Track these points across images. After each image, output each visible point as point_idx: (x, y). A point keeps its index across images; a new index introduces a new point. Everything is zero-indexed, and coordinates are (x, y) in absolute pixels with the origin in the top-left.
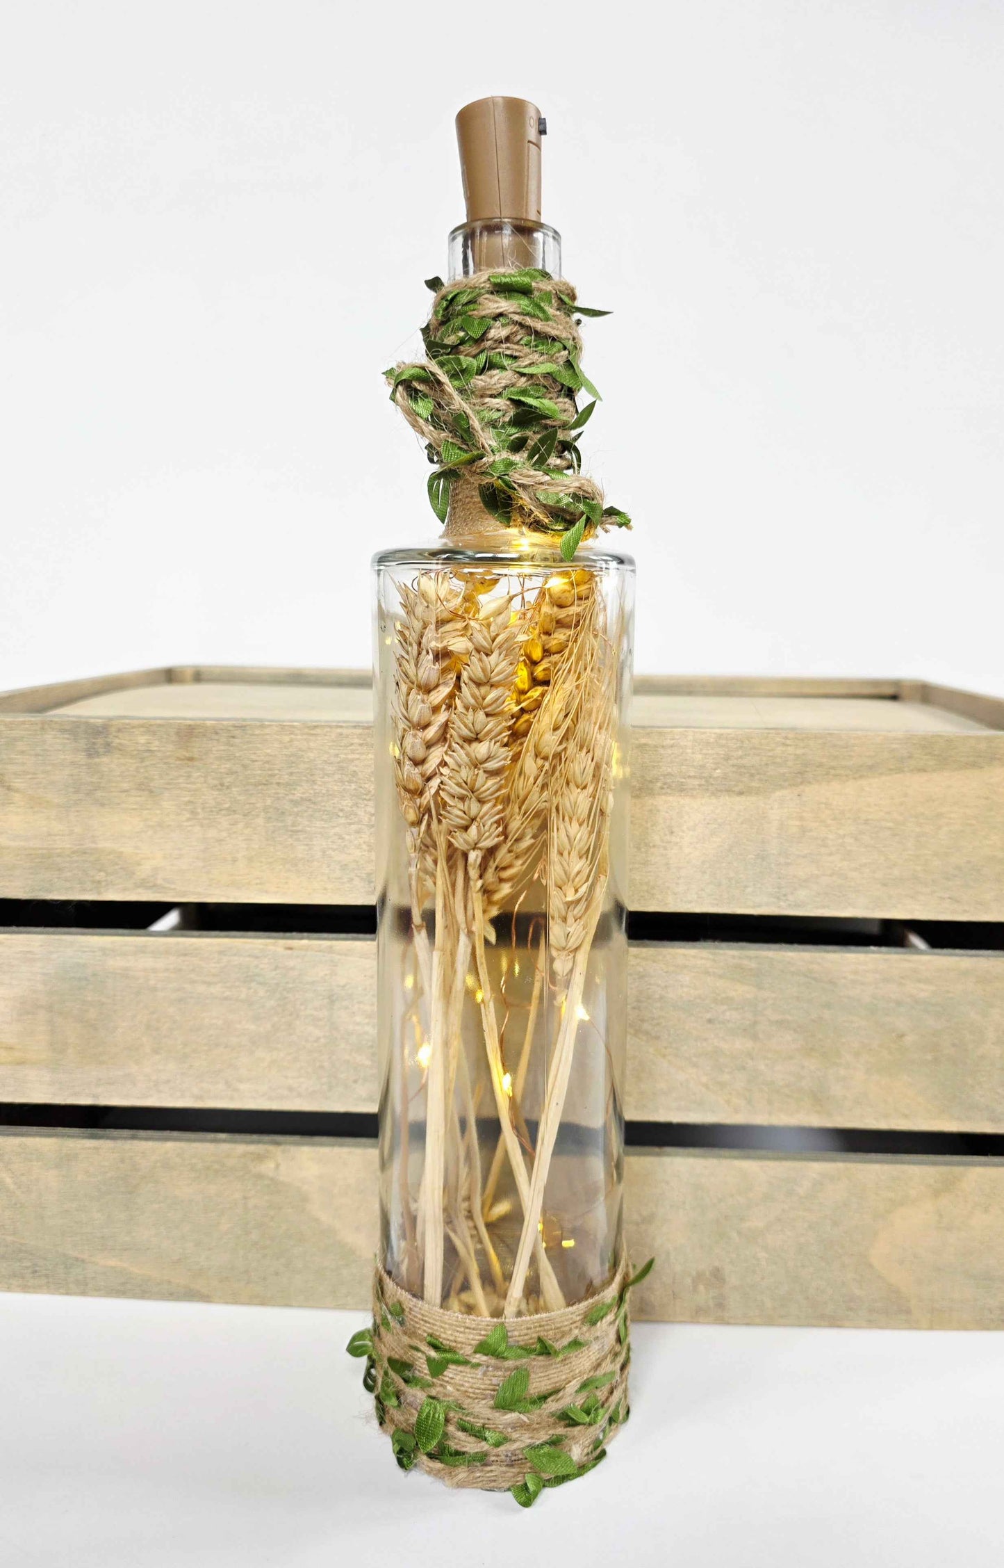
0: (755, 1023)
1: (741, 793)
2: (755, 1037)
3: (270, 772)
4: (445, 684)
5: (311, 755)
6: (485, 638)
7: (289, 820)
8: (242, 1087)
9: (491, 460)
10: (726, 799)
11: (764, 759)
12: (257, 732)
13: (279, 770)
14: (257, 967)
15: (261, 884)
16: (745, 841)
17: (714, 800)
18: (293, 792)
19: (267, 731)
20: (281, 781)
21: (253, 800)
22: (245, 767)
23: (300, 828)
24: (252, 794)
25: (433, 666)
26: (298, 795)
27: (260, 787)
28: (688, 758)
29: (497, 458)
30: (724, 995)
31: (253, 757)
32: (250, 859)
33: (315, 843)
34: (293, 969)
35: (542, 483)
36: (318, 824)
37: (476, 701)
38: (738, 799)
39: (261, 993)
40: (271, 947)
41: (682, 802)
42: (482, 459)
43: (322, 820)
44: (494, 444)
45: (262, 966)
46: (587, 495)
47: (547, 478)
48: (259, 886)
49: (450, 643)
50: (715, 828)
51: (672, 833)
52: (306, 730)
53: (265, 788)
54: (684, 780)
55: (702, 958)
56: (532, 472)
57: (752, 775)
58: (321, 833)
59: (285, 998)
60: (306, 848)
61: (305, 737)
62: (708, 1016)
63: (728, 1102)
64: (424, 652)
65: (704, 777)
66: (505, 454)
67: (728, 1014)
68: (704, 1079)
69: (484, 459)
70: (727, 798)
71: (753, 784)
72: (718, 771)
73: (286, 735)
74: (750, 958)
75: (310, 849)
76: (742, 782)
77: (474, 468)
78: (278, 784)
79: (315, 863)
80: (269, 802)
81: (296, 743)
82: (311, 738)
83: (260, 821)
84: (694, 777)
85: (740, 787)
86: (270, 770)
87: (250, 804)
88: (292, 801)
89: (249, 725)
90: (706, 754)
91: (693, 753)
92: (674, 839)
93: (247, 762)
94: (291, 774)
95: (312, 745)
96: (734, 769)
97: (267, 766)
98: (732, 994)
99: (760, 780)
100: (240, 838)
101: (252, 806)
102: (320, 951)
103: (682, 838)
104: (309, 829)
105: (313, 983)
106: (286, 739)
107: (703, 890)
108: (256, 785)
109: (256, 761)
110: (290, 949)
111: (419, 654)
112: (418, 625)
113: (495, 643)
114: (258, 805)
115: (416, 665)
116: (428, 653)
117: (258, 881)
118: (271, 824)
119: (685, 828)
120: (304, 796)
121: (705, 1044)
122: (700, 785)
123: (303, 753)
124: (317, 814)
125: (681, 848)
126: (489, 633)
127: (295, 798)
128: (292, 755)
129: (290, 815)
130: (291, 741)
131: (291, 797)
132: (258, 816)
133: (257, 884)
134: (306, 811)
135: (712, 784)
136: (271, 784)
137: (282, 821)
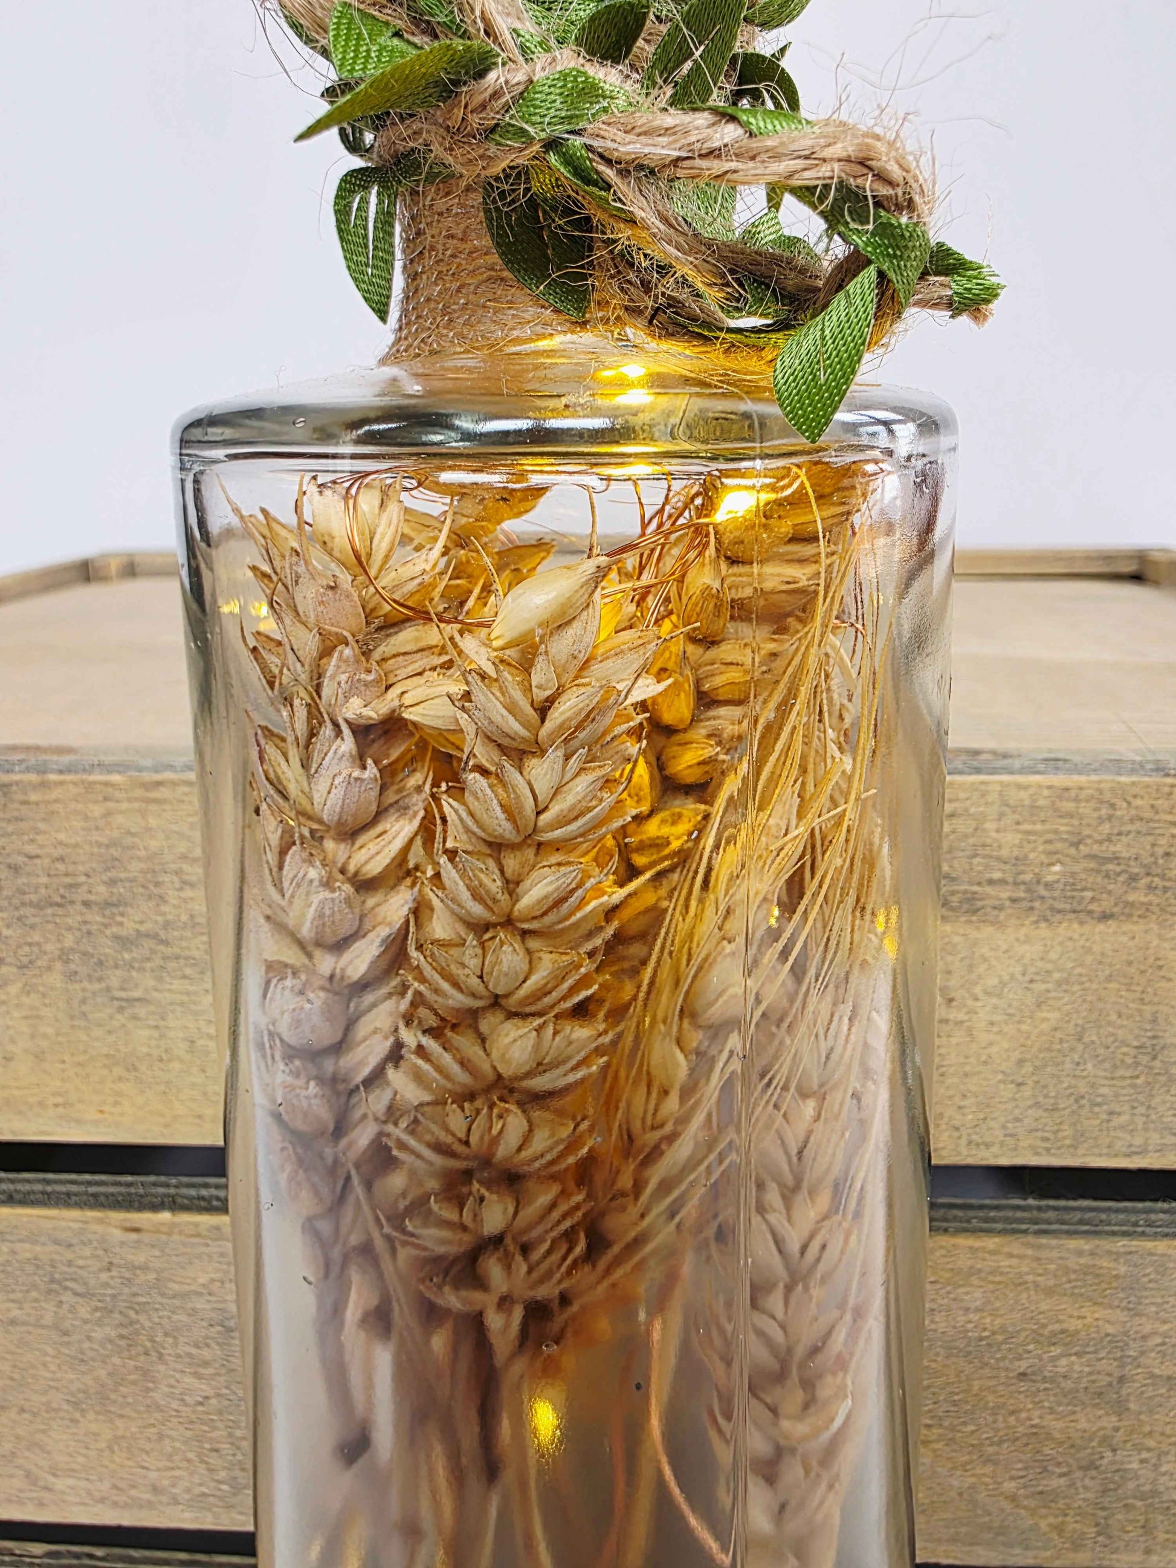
0: (1121, 1380)
1: (1105, 917)
2: (1120, 1408)
3: (68, 880)
4: (401, 808)
5: (154, 844)
6: (512, 708)
7: (114, 978)
8: (60, 1484)
9: (520, 77)
10: (1069, 930)
11: (1163, 841)
12: (34, 797)
13: (87, 875)
14: (70, 1263)
15: (64, 1105)
16: (1113, 1017)
17: (1044, 930)
18: (119, 919)
19: (55, 794)
20: (92, 898)
21: (36, 937)
22: (15, 869)
23: (137, 994)
24: (32, 927)
25: (356, 773)
26: (129, 928)
27: (49, 911)
28: (989, 841)
29: (541, 69)
30: (1057, 1327)
31: (31, 849)
32: (39, 1056)
33: (172, 1024)
34: (145, 1268)
35: (712, 154)
36: (177, 985)
37: (486, 906)
38: (1101, 927)
39: (84, 1312)
40: (99, 1228)
41: (974, 934)
42: (481, 74)
43: (184, 977)
44: (528, 27)
45: (81, 1262)
46: (885, 191)
47: (730, 133)
48: (61, 1110)
49: (408, 700)
50: (1048, 991)
51: (951, 1000)
52: (139, 793)
53: (60, 911)
54: (976, 888)
55: (1011, 1255)
56: (674, 118)
57: (1134, 878)
58: (182, 1004)
59: (132, 1323)
60: (156, 1034)
61: (136, 805)
62: (1023, 1365)
63: (1059, 1529)
64: (327, 730)
65: (1024, 883)
66: (568, 59)
67: (1064, 1361)
68: (1010, 1486)
69: (492, 76)
70: (1076, 926)
71: (1132, 897)
72: (1057, 868)
73: (96, 802)
74: (1116, 1256)
75: (162, 1036)
76: (1110, 892)
77: (459, 113)
78: (86, 904)
79: (176, 1065)
80: (69, 941)
81: (120, 819)
82: (153, 807)
83: (55, 979)
84: (1002, 882)
85: (1106, 904)
86: (67, 875)
87: (30, 945)
88: (116, 937)
89: (17, 783)
90: (1028, 833)
91: (998, 831)
92: (955, 1015)
93: (20, 860)
94: (113, 882)
95: (152, 822)
96: (1093, 865)
97: (61, 867)
98: (1073, 1325)
99: (1151, 888)
100: (16, 1014)
101: (36, 949)
102: (198, 1235)
103: (972, 1012)
104: (155, 994)
105: (185, 1296)
106: (97, 810)
107: (1017, 1120)
108: (38, 906)
109: (37, 856)
110: (137, 1230)
111: (312, 734)
112: (308, 643)
113: (549, 725)
114: (49, 947)
115: (305, 765)
116: (338, 732)
117: (60, 1100)
118: (77, 986)
119: (978, 990)
120: (142, 928)
121: (1012, 1420)
122: (1014, 900)
123: (137, 840)
124: (171, 965)
125: (969, 1030)
126: (528, 689)
127: (123, 933)
128: (112, 844)
129: (116, 967)
130: (108, 814)
131: (115, 929)
132: (49, 968)
133: (56, 1105)
134: (148, 959)
135: (1043, 898)
136: (72, 902)
137: (100, 979)
